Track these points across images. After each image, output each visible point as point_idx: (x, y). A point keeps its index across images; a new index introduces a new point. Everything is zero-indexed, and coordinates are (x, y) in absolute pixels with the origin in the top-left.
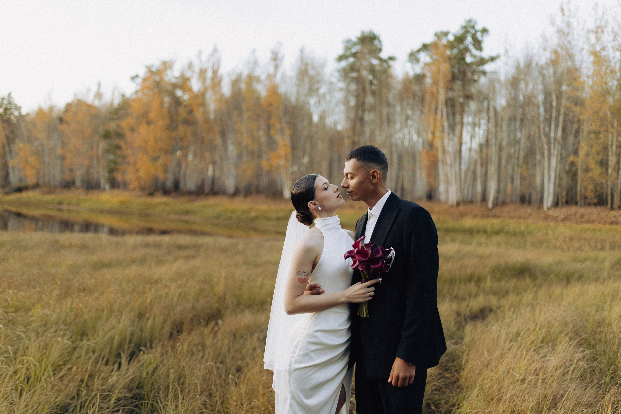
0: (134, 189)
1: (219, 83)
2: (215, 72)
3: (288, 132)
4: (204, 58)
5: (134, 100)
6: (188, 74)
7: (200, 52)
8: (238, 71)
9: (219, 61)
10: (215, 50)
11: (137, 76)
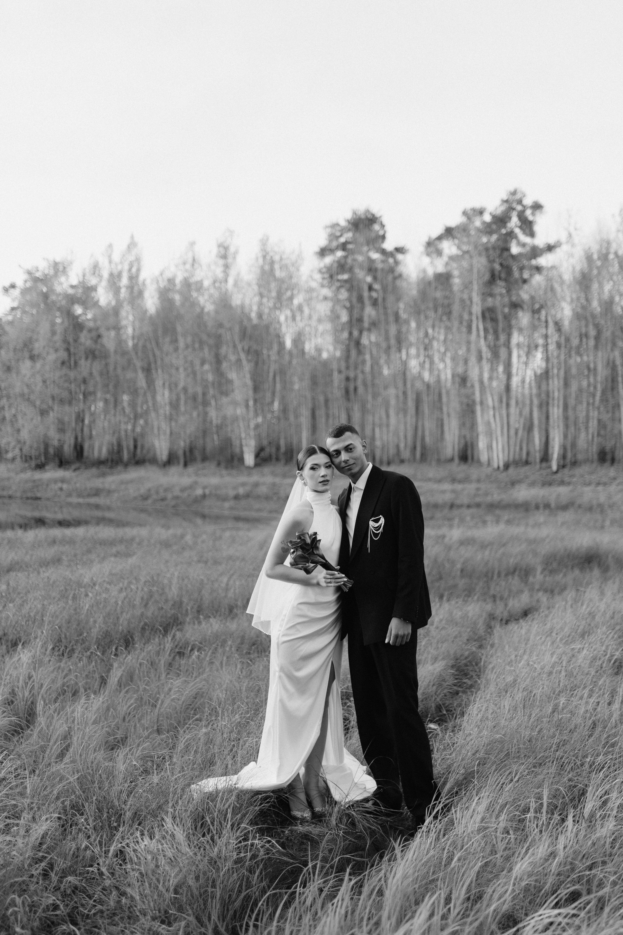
0: (13, 459)
1: (141, 293)
2: (133, 278)
3: (247, 367)
4: (116, 257)
5: (11, 323)
6: (93, 281)
7: (110, 246)
8: (168, 275)
9: (138, 260)
10: (132, 245)
11: (13, 286)
